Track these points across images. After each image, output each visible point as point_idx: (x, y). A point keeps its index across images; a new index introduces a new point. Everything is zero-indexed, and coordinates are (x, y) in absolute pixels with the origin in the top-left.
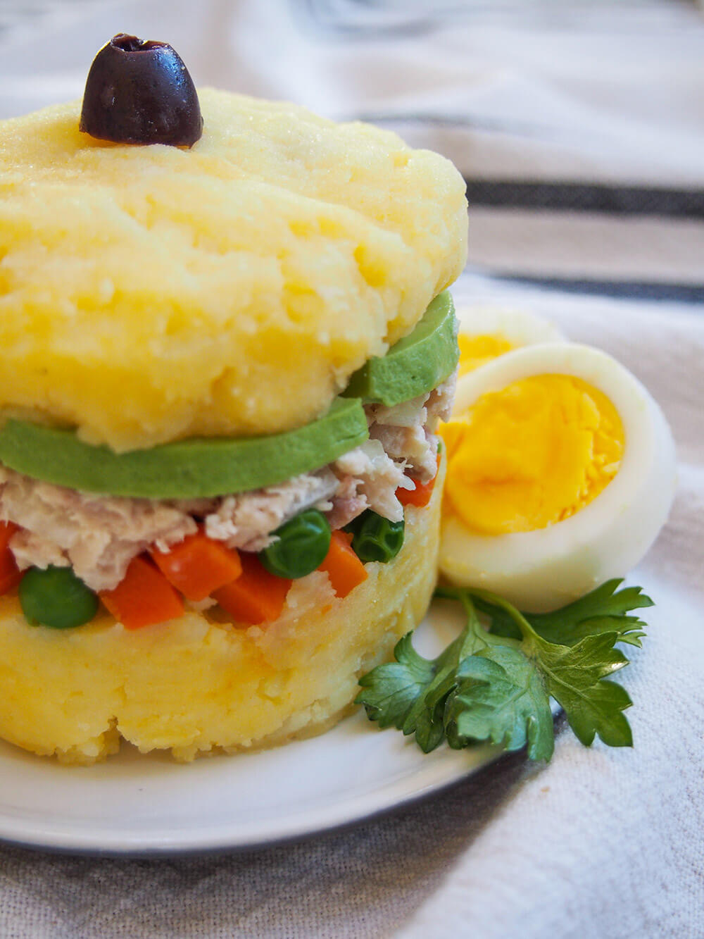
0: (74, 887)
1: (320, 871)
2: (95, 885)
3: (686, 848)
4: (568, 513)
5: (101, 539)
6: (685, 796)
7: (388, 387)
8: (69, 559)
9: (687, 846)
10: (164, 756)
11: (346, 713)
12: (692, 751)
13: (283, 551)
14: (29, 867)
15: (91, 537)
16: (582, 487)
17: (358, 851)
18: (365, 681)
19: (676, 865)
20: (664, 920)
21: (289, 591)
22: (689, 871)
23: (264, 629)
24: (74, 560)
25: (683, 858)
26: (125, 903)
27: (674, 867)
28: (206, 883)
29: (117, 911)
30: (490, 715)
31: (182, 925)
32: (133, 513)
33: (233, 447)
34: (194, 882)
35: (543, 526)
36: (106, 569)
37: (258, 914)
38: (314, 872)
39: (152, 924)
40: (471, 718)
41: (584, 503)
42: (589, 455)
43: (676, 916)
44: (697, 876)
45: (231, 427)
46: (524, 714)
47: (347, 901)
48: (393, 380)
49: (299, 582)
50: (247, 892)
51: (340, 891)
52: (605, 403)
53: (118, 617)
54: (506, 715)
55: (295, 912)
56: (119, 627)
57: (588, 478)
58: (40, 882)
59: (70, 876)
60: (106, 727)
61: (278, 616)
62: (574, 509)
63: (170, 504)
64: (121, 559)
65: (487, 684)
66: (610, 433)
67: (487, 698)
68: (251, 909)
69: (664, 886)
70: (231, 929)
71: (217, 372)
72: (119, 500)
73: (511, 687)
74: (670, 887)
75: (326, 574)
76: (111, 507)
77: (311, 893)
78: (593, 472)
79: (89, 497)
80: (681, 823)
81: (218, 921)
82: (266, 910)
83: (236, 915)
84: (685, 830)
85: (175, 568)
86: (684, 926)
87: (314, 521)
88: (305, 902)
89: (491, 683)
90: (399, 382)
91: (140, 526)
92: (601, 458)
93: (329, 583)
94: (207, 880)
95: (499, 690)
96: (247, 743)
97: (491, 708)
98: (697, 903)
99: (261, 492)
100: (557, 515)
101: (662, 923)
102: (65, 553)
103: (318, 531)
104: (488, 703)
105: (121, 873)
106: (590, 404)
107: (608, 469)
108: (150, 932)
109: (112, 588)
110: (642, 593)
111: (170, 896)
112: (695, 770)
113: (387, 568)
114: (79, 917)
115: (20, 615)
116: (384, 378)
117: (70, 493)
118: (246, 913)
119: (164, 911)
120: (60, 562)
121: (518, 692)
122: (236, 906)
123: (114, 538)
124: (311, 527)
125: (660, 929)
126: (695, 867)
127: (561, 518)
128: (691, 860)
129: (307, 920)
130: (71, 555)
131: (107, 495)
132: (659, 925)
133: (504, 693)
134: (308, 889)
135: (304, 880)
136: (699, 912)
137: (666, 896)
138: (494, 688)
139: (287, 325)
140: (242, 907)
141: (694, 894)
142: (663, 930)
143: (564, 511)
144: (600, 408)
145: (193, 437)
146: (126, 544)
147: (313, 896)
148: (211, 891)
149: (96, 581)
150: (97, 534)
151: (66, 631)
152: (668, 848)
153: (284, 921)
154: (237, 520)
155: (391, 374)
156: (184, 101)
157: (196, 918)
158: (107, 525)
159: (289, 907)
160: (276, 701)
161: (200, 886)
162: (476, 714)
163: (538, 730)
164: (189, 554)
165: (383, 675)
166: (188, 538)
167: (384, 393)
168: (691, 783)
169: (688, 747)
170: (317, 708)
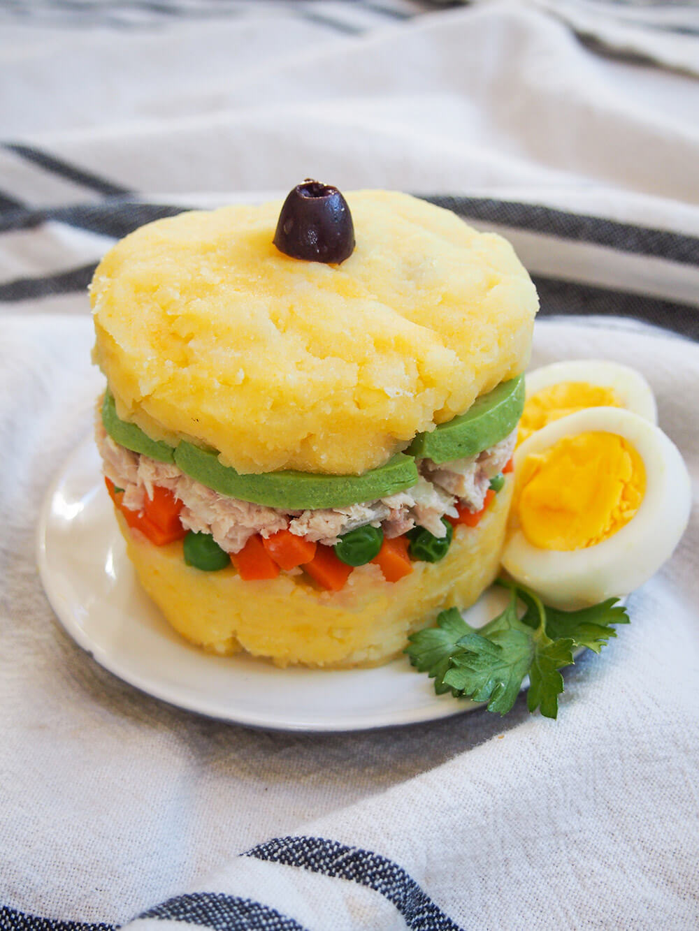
0: (205, 741)
1: (363, 757)
2: (218, 742)
3: (606, 791)
4: (593, 543)
5: (228, 524)
6: (618, 756)
7: (437, 451)
8: (211, 530)
9: (608, 789)
10: (268, 662)
11: (396, 657)
12: (632, 727)
13: (345, 548)
14: (180, 722)
15: (223, 520)
16: (606, 524)
17: (391, 748)
18: (413, 638)
19: (595, 800)
20: (572, 834)
21: (351, 574)
22: (604, 806)
23: (331, 595)
24: (214, 532)
25: (602, 797)
26: (234, 756)
27: (592, 801)
28: (287, 750)
29: (228, 760)
30: (470, 675)
31: (266, 774)
32: (249, 510)
33: (313, 481)
34: (280, 748)
35: (572, 549)
36: (233, 540)
37: (313, 776)
38: (358, 756)
39: (248, 770)
40: (456, 674)
41: (605, 537)
42: (616, 500)
43: (582, 833)
44: (609, 811)
45: (313, 469)
46: (497, 680)
47: (373, 779)
48: (442, 446)
49: (357, 569)
50: (312, 761)
51: (372, 771)
52: (639, 464)
53: (238, 570)
54: (482, 678)
55: (338, 780)
56: (238, 577)
57: (612, 518)
58: (184, 732)
59: (204, 734)
60: (229, 635)
61: (341, 588)
62: (598, 540)
63: (272, 510)
64: (241, 537)
65: (477, 655)
66: (637, 487)
67: (472, 664)
68: (309, 773)
69: (579, 812)
70: (295, 782)
71: (304, 435)
72: (241, 502)
73: (497, 660)
74: (584, 813)
75: (378, 566)
76: (235, 505)
77: (352, 769)
78: (617, 514)
79: (223, 497)
80: (607, 774)
81: (288, 776)
82: (320, 775)
83: (300, 775)
84: (609, 779)
85: (272, 549)
86: (585, 840)
87: (369, 533)
88: (347, 774)
89: (481, 655)
90: (447, 448)
91: (252, 520)
92: (624, 505)
93: (381, 572)
94: (288, 749)
95: (485, 661)
96: (321, 664)
97: (473, 671)
98: (602, 828)
99: (331, 511)
100: (585, 542)
101: (569, 835)
102: (209, 526)
103: (371, 539)
104: (472, 667)
105: (235, 738)
106: (627, 460)
107: (627, 514)
108: (245, 775)
109: (236, 552)
110: (626, 612)
111: (263, 755)
112: (631, 740)
113: (432, 567)
114: (205, 759)
115: (182, 557)
116: (435, 445)
117: (212, 492)
118: (307, 774)
119: (257, 764)
120: (205, 531)
121: (503, 665)
122: (303, 769)
123: (236, 524)
124: (367, 536)
125: (567, 838)
126: (609, 805)
127: (588, 545)
128: (607, 799)
129: (345, 785)
130: (212, 527)
131: (232, 498)
132: (567, 836)
133: (488, 664)
134: (351, 766)
135: (350, 761)
136: (601, 834)
137: (579, 819)
138: (481, 659)
139: (354, 410)
140: (306, 770)
141: (602, 821)
142: (569, 839)
143: (591, 540)
144: (634, 466)
145: (289, 471)
146: (244, 528)
147: (352, 771)
148: (288, 756)
149: (227, 547)
150: (226, 519)
151: (208, 573)
152: (592, 788)
153: (329, 783)
154: (310, 525)
155: (441, 443)
156: (339, 234)
157: (276, 772)
158: (233, 514)
159: (335, 776)
160: (341, 641)
161: (283, 751)
162: (461, 672)
163: (503, 693)
164: (281, 542)
165: (426, 636)
166: (281, 531)
167: (433, 454)
168: (625, 749)
169: (630, 724)
170: (372, 650)
